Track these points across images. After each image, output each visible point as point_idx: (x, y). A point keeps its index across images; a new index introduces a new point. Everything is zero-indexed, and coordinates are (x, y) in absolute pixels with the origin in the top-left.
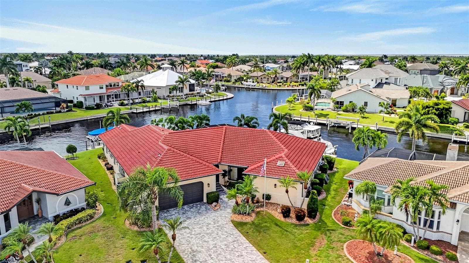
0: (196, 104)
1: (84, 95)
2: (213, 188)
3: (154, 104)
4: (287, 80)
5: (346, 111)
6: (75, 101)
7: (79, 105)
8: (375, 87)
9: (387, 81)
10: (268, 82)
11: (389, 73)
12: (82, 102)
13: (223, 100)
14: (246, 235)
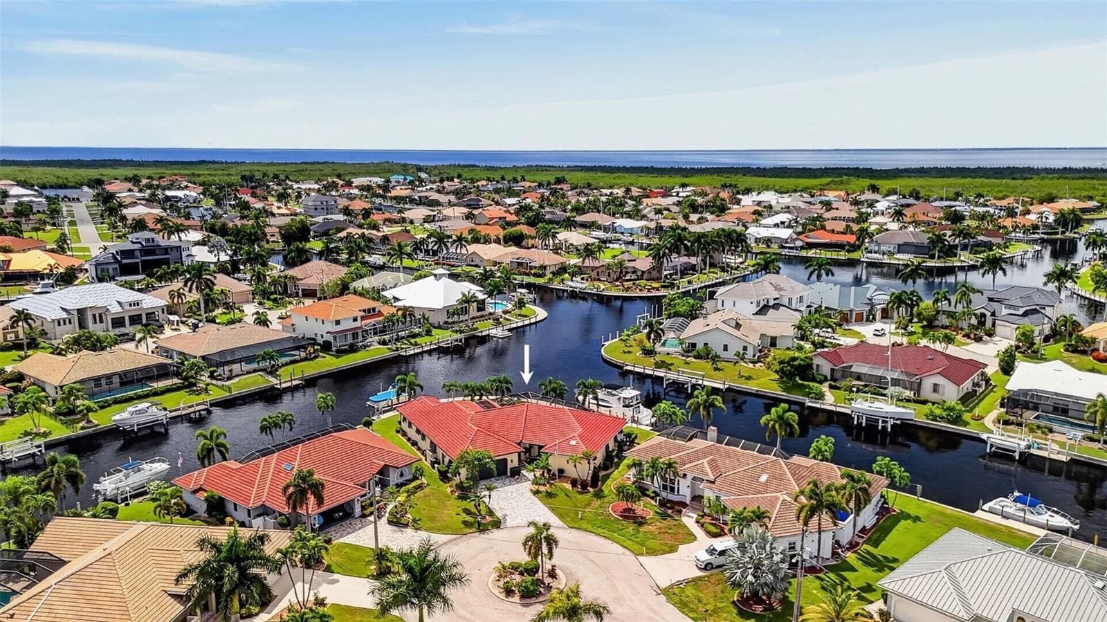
0: (488, 335)
1: (334, 333)
2: (516, 464)
3: (427, 339)
4: (642, 275)
5: (698, 357)
6: (320, 341)
7: (326, 347)
8: (756, 314)
9: (776, 302)
10: (610, 280)
11: (781, 289)
12: (331, 343)
13: (530, 324)
14: (541, 499)
